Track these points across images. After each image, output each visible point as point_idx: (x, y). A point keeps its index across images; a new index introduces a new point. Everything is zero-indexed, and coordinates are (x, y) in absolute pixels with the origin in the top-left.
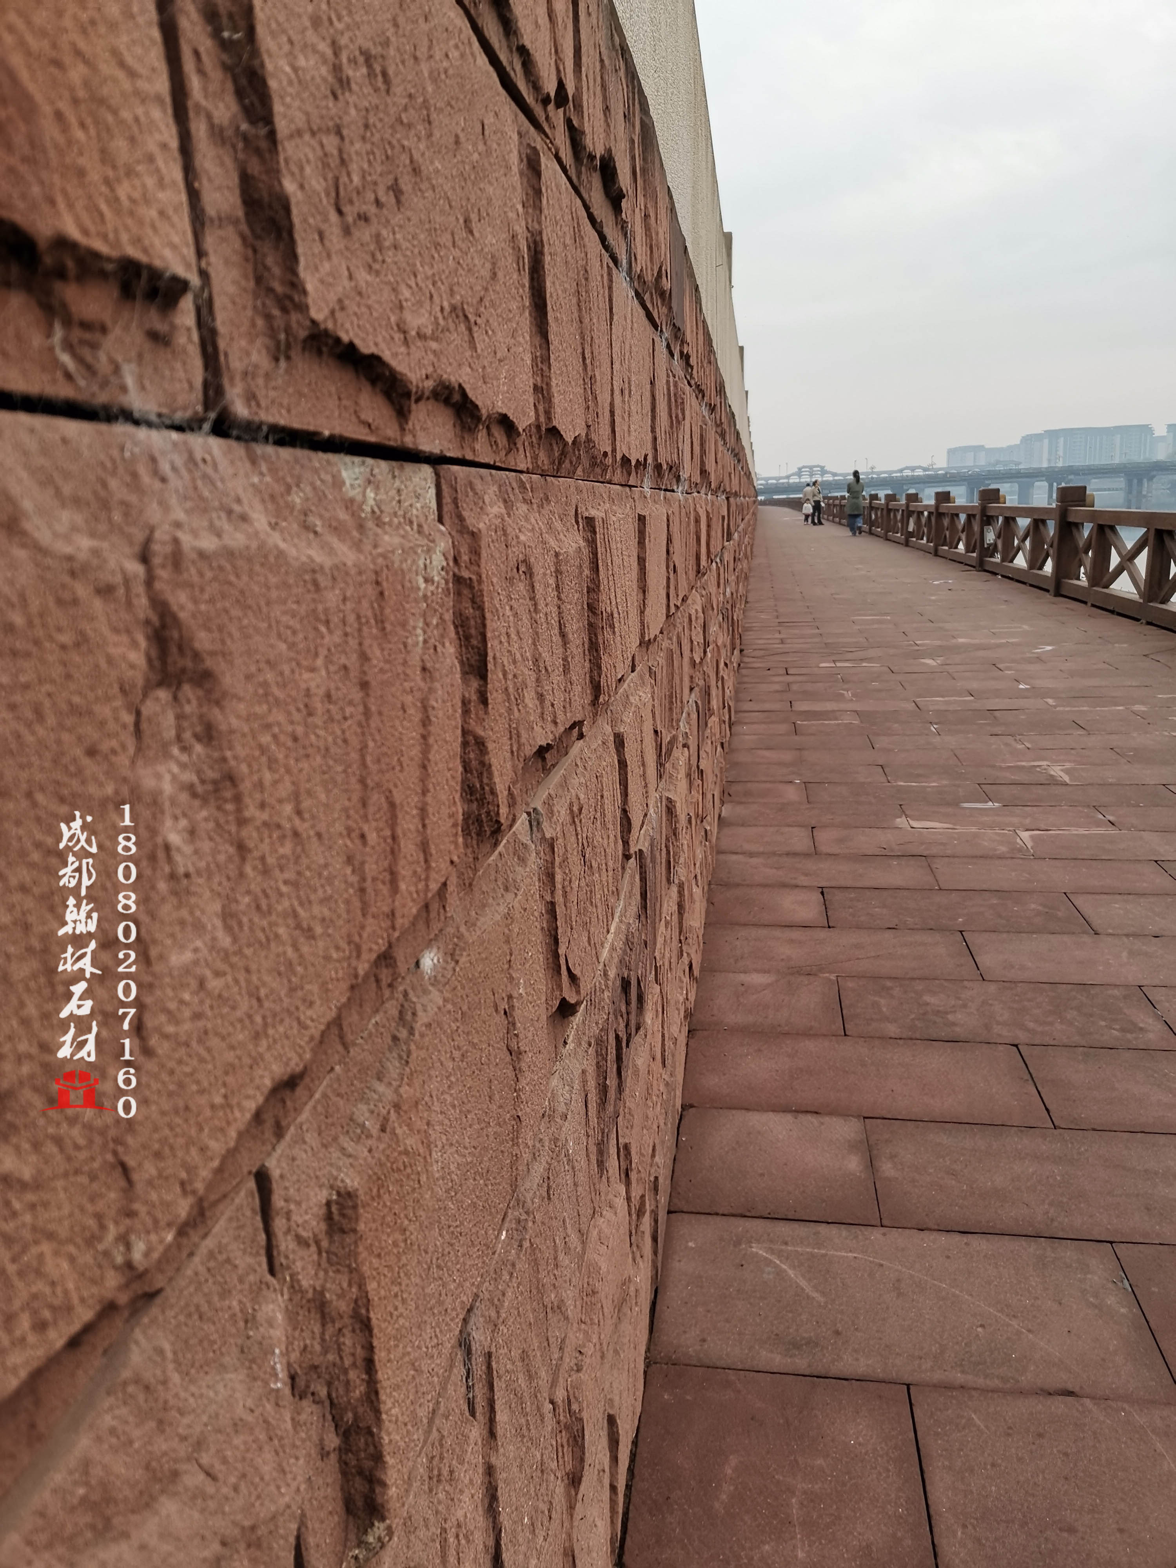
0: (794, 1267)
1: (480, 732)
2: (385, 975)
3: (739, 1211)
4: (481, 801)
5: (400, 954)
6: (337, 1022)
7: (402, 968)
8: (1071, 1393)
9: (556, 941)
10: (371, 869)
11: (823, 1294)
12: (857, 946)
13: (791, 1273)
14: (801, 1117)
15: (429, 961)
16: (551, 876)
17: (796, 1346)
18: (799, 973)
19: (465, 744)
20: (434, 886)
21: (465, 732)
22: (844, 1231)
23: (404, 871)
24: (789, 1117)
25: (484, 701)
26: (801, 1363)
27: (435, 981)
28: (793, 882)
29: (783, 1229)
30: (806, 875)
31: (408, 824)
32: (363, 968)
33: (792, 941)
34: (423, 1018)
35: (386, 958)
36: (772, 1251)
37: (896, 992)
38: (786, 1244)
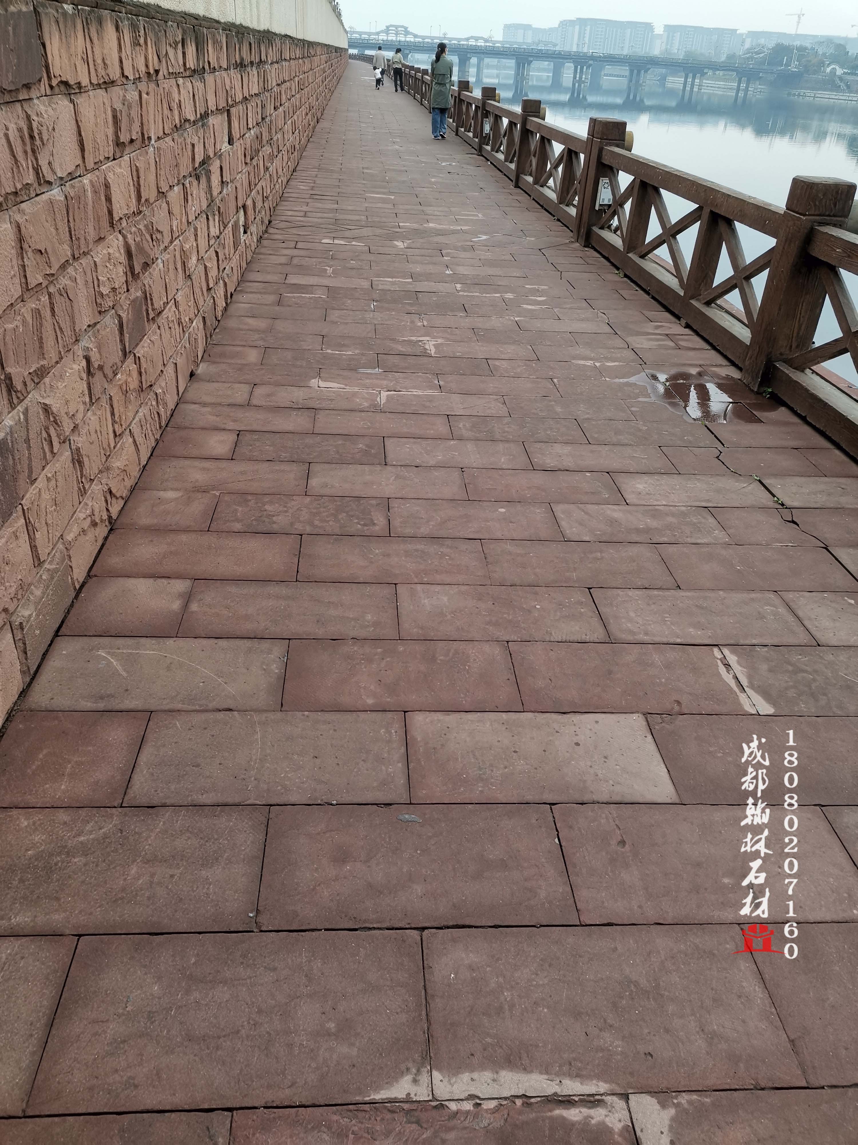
0: (117, 660)
3: (99, 634)
8: (230, 710)
11: (128, 672)
12: (243, 473)
13: (115, 663)
14: (159, 580)
17: (102, 698)
18: (198, 491)
22: (154, 641)
24: (151, 580)
26: (101, 706)
28: (223, 426)
29: (120, 641)
30: (234, 421)
33: (204, 469)
36: (108, 653)
37: (252, 503)
38: (119, 649)
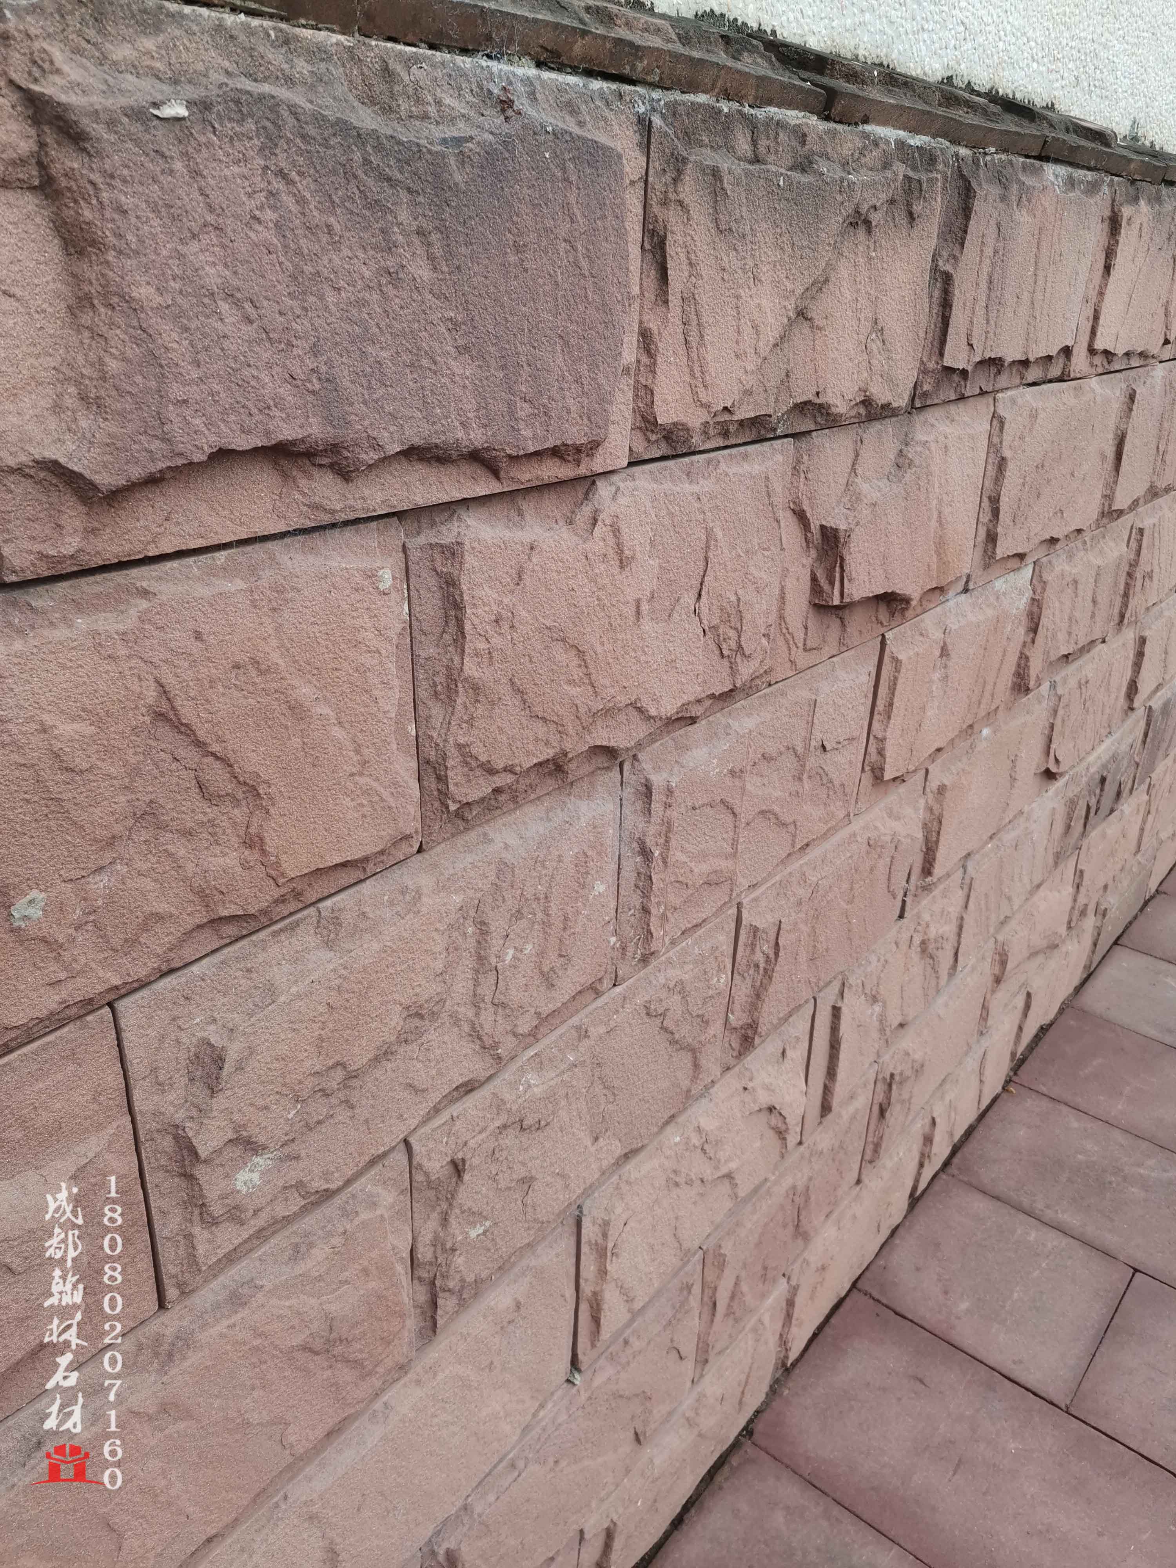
1: (1028, 654)
2: (969, 731)
4: (1022, 679)
5: (976, 726)
6: (953, 740)
7: (975, 730)
9: (1051, 741)
10: (973, 700)
15: (986, 732)
16: (1055, 712)
19: (1020, 658)
20: (993, 708)
21: (1021, 653)
23: (984, 701)
25: (1033, 642)
27: (986, 739)
31: (989, 688)
32: (964, 727)
34: (978, 749)
35: (971, 726)
